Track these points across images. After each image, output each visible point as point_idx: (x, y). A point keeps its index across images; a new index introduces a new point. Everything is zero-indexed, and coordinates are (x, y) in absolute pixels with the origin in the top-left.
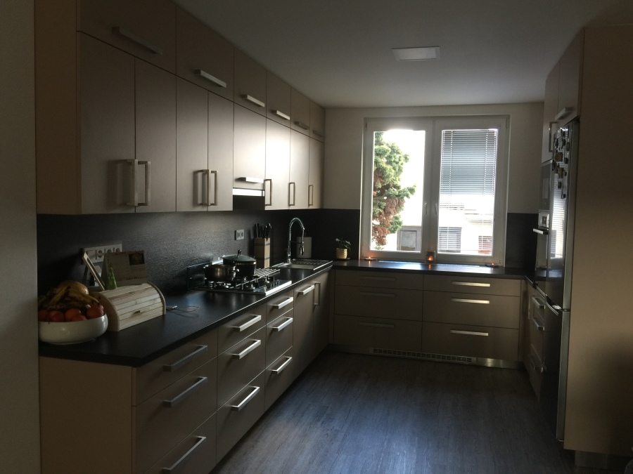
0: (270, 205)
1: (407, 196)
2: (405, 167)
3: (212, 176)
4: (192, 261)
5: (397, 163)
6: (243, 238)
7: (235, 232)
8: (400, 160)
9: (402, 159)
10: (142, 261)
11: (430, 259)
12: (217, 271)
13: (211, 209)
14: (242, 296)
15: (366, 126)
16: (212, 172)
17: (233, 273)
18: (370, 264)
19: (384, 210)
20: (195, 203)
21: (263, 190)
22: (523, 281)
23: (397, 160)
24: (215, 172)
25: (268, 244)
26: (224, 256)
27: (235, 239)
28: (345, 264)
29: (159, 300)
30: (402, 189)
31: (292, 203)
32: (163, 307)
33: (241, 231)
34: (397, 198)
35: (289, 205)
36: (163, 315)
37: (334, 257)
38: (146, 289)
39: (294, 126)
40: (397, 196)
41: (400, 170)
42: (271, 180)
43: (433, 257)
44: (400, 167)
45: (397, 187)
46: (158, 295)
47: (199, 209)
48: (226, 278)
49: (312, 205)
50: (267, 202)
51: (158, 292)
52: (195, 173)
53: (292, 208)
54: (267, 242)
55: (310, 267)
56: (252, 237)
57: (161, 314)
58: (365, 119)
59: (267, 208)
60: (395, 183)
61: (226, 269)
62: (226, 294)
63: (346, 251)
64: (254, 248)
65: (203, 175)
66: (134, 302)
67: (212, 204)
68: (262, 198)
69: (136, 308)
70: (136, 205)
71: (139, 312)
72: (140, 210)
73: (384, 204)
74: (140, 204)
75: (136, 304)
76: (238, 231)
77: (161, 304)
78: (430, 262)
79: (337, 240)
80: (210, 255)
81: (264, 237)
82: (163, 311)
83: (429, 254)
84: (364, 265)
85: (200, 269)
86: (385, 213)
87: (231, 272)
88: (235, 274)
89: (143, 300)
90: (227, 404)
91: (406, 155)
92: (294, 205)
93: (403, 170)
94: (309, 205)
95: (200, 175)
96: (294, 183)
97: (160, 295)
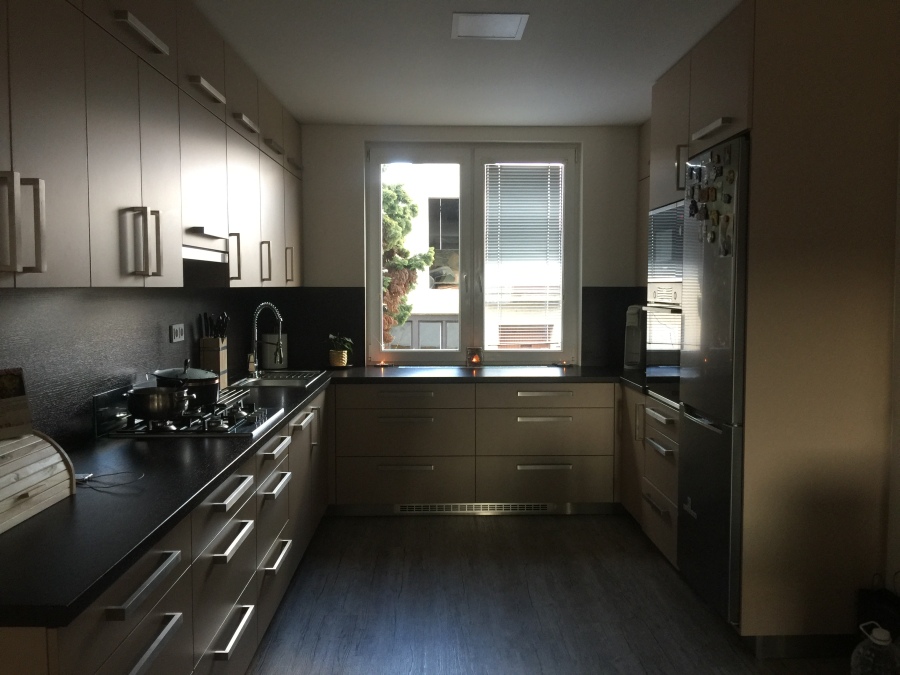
0: (239, 278)
1: (421, 267)
2: (413, 221)
3: (151, 219)
4: (101, 384)
5: (403, 217)
6: (182, 338)
7: (171, 328)
8: (405, 213)
9: (408, 211)
10: (20, 390)
11: (474, 360)
12: (153, 400)
13: (151, 282)
14: (207, 442)
15: (368, 154)
16: (153, 213)
17: (184, 402)
18: (383, 373)
19: (389, 288)
20: (123, 272)
21: (226, 252)
22: (617, 385)
23: (401, 213)
24: (156, 213)
25: (223, 348)
26: (157, 372)
27: (171, 341)
28: (345, 375)
29: (62, 466)
30: (410, 256)
31: (266, 276)
32: (71, 479)
33: (179, 327)
34: (406, 271)
35: (262, 280)
36: (72, 497)
37: (326, 364)
38: (35, 446)
39: (263, 146)
40: (405, 267)
41: (408, 228)
42: (238, 235)
43: (480, 358)
44: (407, 223)
45: (403, 254)
46: (57, 458)
47: (131, 282)
48: (172, 412)
49: (292, 280)
50: (233, 272)
51: (59, 451)
52: (122, 212)
53: (266, 284)
54: (223, 344)
55: (297, 384)
56: (196, 337)
57: (66, 493)
58: (367, 143)
59: (233, 284)
60: (401, 248)
61: (171, 396)
62: (174, 441)
63: (345, 353)
64: (202, 355)
65: (135, 217)
66: (12, 477)
67: (154, 274)
68: (224, 267)
69: (19, 488)
70: (19, 269)
71: (25, 496)
72: (24, 281)
73: (389, 280)
74: (27, 270)
75: (18, 479)
76: (175, 327)
77: (66, 475)
78: (475, 364)
79: (331, 336)
80: (130, 371)
81: (216, 337)
82: (71, 487)
83: (472, 353)
84: (373, 374)
85: (116, 399)
86: (391, 293)
87: (182, 400)
88: (187, 404)
89: (31, 469)
90: (206, 650)
91: (413, 206)
92: (269, 279)
93: (412, 227)
94: (287, 280)
95: (129, 216)
96: (268, 243)
97: (62, 455)
